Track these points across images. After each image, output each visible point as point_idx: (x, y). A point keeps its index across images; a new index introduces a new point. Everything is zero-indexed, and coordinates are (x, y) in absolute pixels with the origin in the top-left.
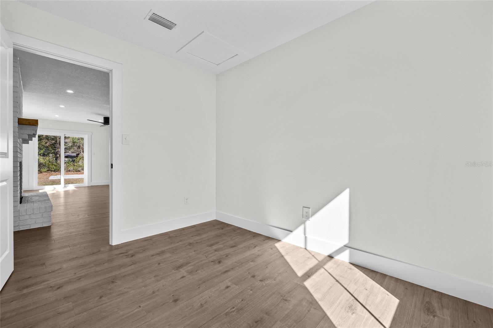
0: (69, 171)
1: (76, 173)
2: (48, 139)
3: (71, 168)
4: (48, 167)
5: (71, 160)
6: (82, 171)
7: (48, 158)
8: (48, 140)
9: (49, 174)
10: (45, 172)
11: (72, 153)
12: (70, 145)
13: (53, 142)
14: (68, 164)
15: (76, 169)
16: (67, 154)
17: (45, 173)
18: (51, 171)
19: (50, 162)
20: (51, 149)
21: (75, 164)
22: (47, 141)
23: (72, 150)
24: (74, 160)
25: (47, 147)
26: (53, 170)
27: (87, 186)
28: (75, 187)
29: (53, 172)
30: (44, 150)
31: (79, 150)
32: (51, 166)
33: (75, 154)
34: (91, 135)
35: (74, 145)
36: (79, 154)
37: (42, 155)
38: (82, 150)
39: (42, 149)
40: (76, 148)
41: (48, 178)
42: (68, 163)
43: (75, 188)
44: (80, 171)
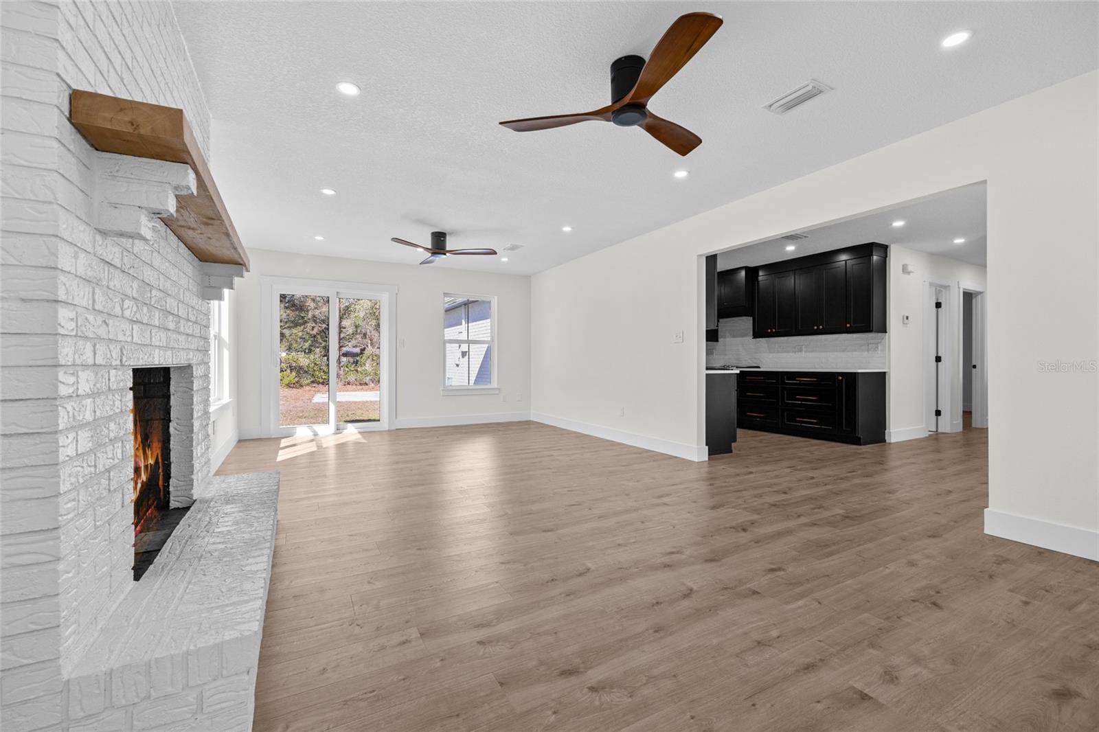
0: (349, 384)
1: (361, 387)
2: (315, 321)
3: (352, 378)
4: (313, 375)
5: (351, 360)
6: (371, 383)
7: (313, 357)
8: (316, 324)
9: (313, 389)
10: (308, 384)
11: (354, 347)
12: (351, 331)
13: (324, 326)
14: (347, 369)
15: (361, 381)
16: (344, 350)
17: (307, 388)
18: (318, 384)
19: (315, 364)
20: (321, 341)
21: (359, 369)
22: (314, 325)
23: (354, 342)
24: (357, 361)
25: (315, 336)
26: (321, 381)
27: (387, 429)
28: (360, 433)
29: (320, 385)
30: (310, 342)
31: (365, 341)
32: (317, 373)
33: (357, 350)
34: (396, 294)
35: (356, 331)
36: (364, 349)
37: (307, 351)
38: (369, 342)
39: (308, 341)
40: (359, 337)
41: (310, 400)
42: (347, 367)
43: (360, 436)
44: (367, 384)
